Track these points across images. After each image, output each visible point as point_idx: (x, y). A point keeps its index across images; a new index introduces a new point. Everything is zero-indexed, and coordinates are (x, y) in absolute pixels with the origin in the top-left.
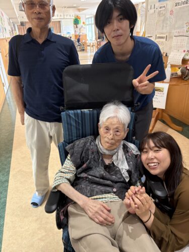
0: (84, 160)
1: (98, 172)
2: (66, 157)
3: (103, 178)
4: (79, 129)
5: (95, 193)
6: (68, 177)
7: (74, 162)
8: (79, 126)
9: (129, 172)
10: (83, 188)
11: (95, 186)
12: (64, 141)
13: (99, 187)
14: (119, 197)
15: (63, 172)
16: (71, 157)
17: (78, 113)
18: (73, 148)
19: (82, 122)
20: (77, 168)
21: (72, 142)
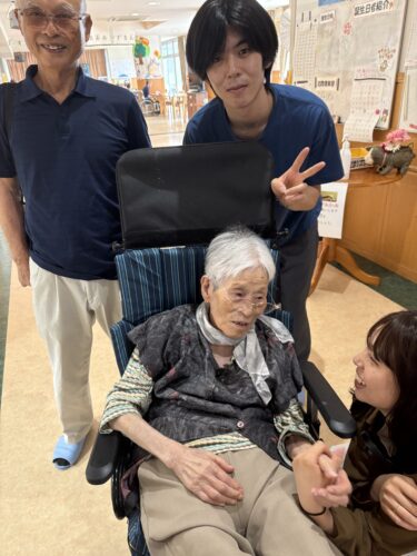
0: (170, 360)
1: (203, 384)
2: (129, 355)
3: (214, 398)
4: (157, 291)
5: (197, 433)
6: (137, 400)
7: (148, 365)
8: (156, 284)
9: (271, 382)
10: (171, 423)
11: (196, 417)
12: (124, 319)
13: (205, 419)
14: (251, 440)
15: (124, 390)
16: (140, 356)
17: (152, 257)
18: (144, 333)
19: (163, 275)
20: (155, 379)
21: (142, 321)
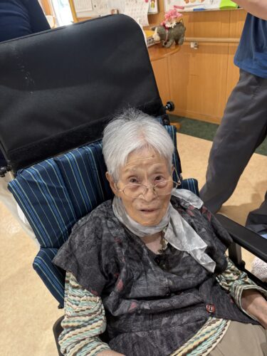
1: (156, 284)
4: (66, 204)
5: (178, 339)
6: (97, 331)
8: (63, 197)
10: (144, 339)
11: (165, 320)
12: (42, 247)
13: (175, 318)
16: (78, 281)
18: (71, 254)
19: (66, 185)
21: (62, 242)
